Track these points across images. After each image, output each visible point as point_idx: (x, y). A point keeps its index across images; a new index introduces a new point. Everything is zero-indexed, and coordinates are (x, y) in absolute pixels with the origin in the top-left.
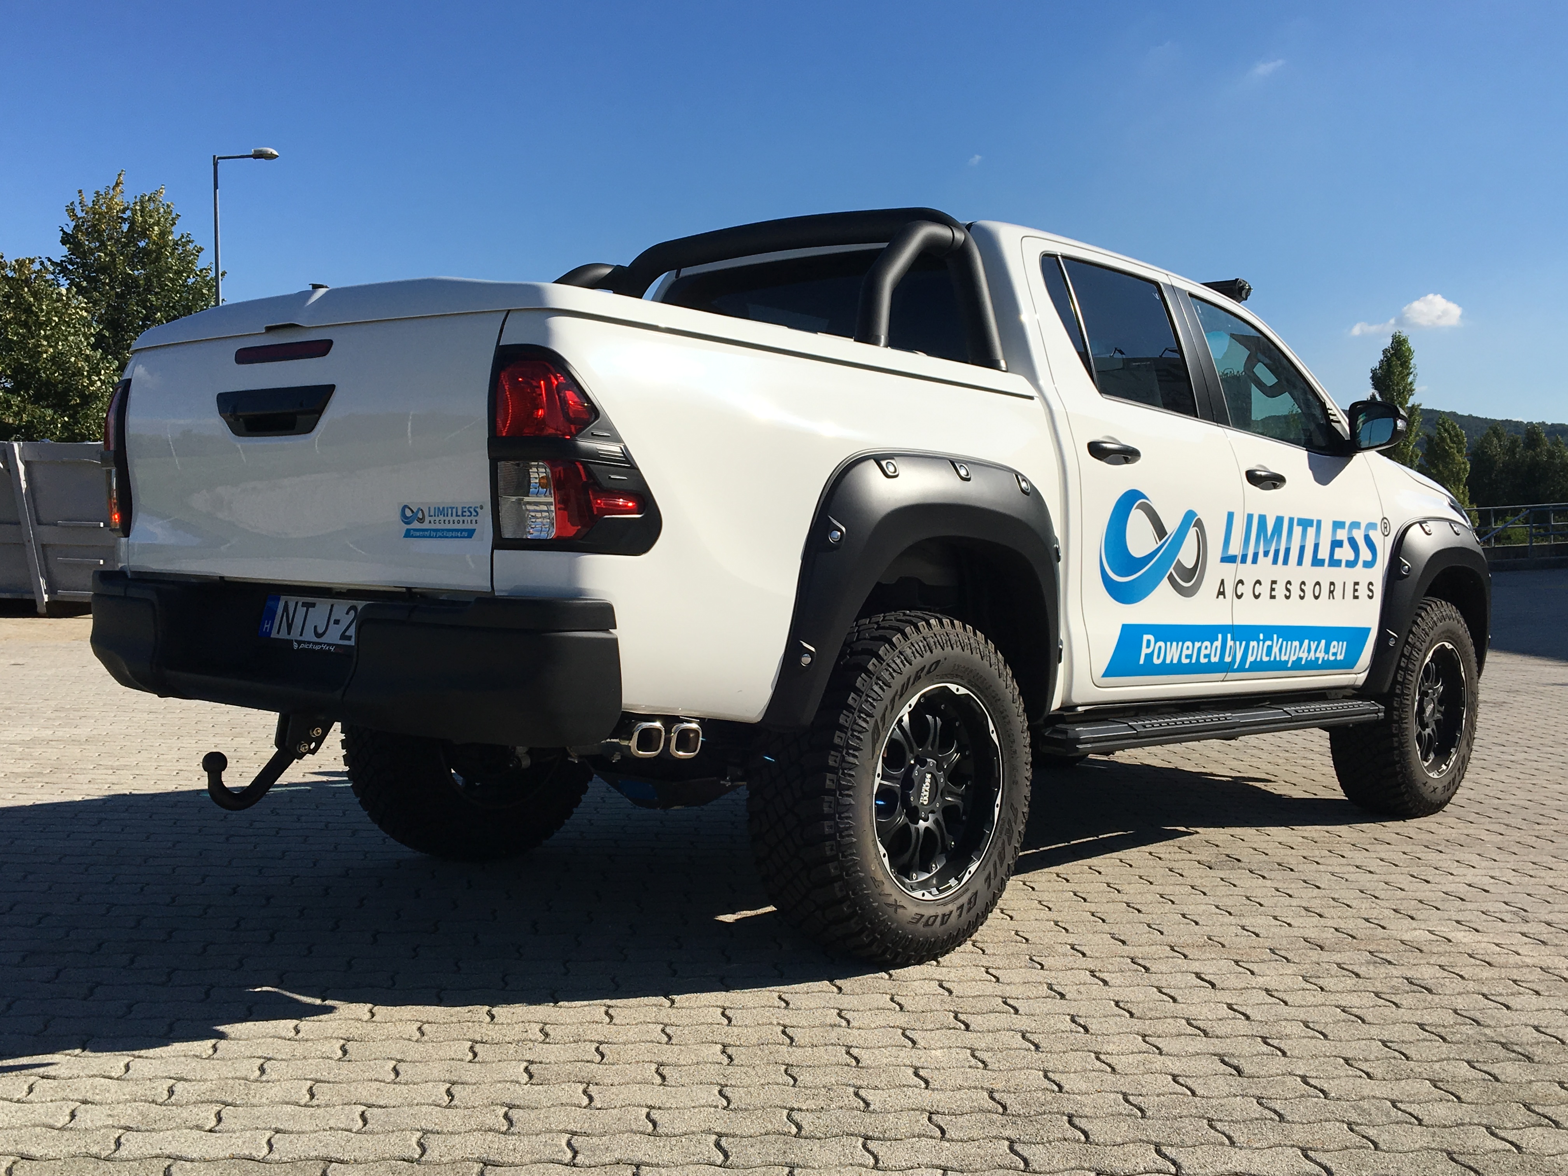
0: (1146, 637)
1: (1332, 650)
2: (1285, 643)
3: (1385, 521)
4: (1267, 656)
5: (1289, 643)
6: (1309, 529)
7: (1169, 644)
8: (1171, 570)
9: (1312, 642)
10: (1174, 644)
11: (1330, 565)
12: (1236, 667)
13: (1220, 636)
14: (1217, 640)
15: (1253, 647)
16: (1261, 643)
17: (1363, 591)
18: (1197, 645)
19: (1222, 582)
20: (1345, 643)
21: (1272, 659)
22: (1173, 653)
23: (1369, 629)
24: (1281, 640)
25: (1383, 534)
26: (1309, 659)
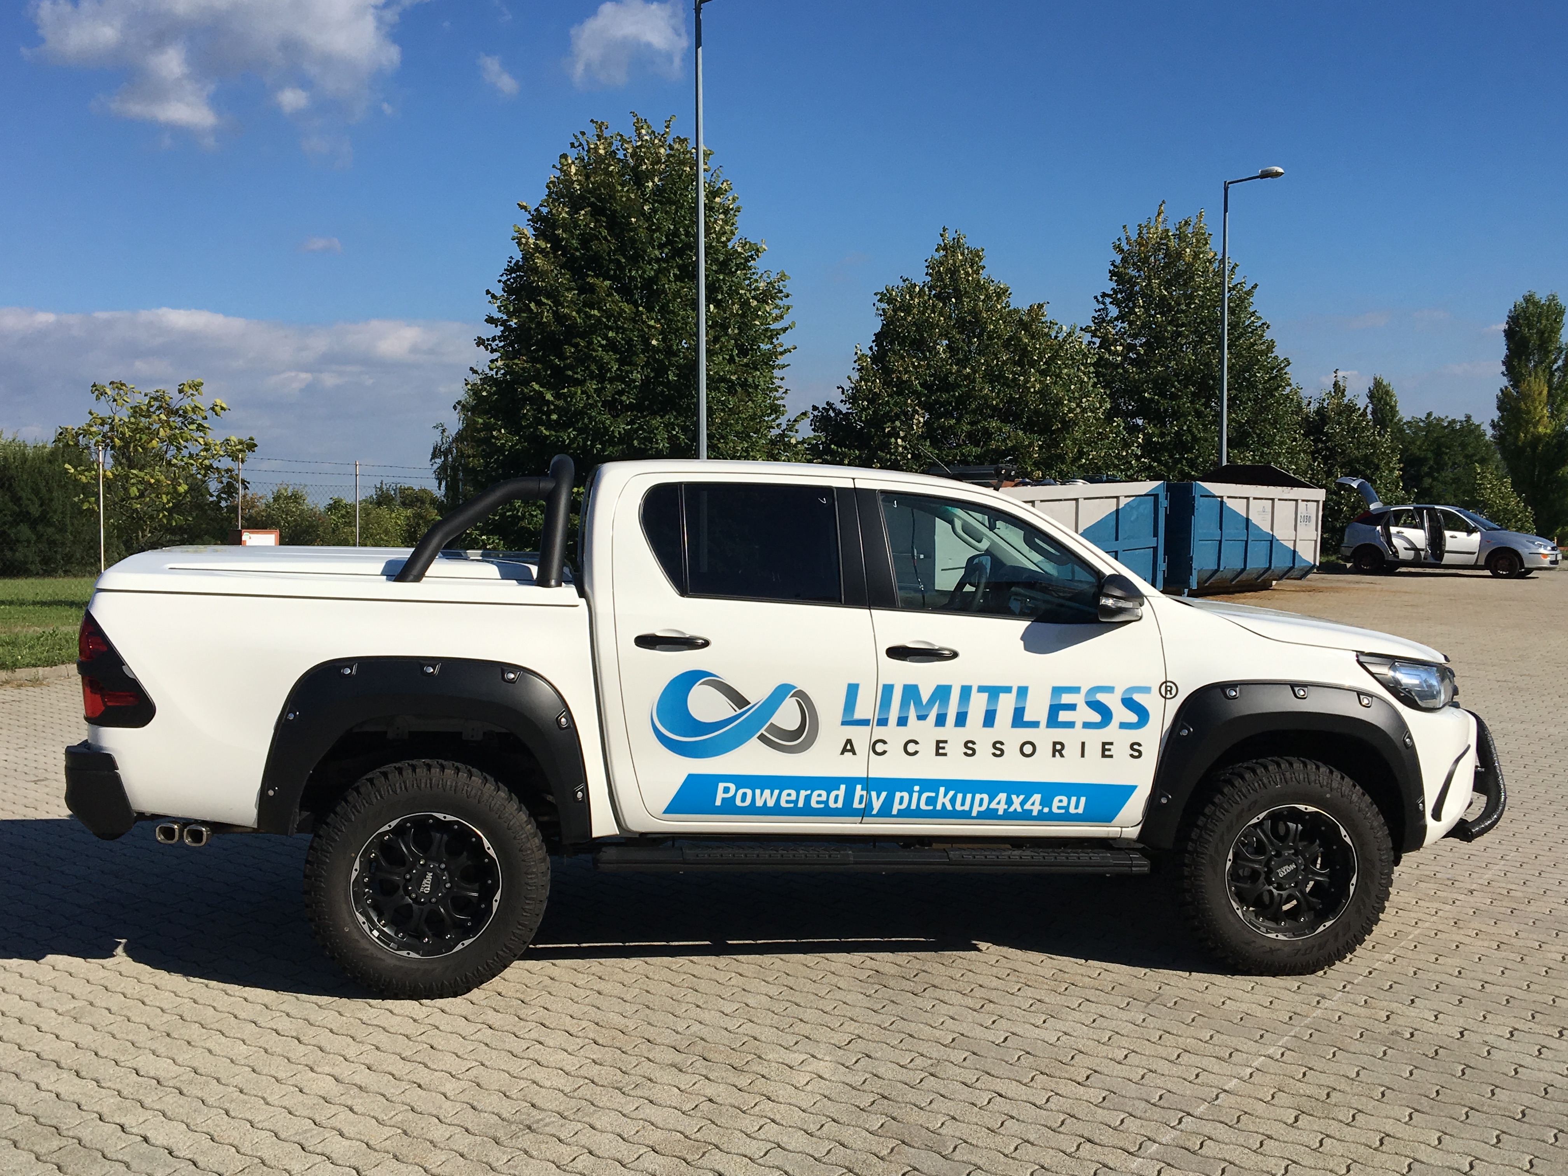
0: (721, 786)
1: (1056, 803)
2: (960, 796)
3: (1168, 684)
4: (927, 804)
5: (969, 796)
6: (1002, 695)
7: (758, 792)
8: (762, 731)
9: (1014, 797)
10: (767, 792)
11: (1048, 726)
12: (875, 812)
13: (843, 787)
14: (838, 789)
15: (902, 798)
16: (915, 795)
17: (1120, 750)
18: (803, 793)
19: (849, 741)
20: (1083, 800)
21: (939, 807)
22: (766, 798)
23: (1131, 789)
24: (951, 793)
25: (1165, 698)
26: (1011, 809)
